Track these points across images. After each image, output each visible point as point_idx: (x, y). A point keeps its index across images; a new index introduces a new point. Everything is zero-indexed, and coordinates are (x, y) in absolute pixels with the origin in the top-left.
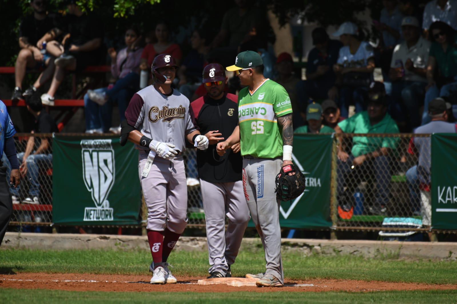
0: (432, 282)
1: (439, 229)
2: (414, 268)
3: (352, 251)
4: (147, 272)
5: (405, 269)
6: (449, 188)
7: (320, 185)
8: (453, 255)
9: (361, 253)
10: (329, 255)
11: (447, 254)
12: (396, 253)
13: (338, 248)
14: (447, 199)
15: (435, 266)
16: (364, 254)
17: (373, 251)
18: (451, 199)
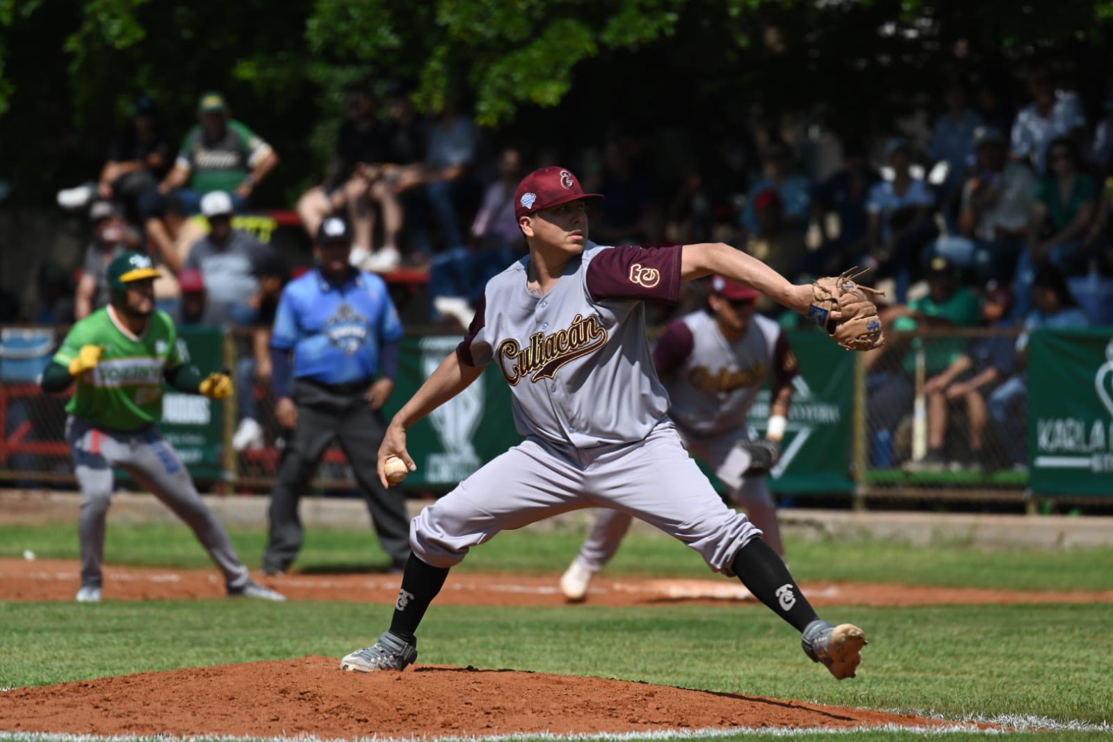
2: (995, 564)
5: (979, 563)
8: (1065, 539)
9: (907, 536)
11: (1055, 538)
16: (911, 537)
17: (926, 535)
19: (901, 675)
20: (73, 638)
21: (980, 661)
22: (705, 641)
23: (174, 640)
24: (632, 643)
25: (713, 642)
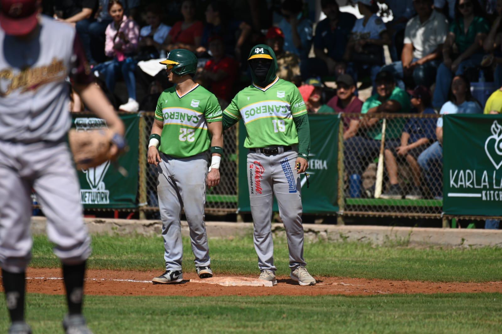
0: (439, 280)
1: (451, 215)
2: (423, 259)
3: (360, 237)
4: (138, 267)
5: (413, 259)
6: (462, 172)
7: (326, 168)
8: (465, 242)
9: (369, 239)
10: (335, 241)
11: (459, 241)
12: (406, 239)
13: (345, 234)
14: (460, 183)
15: (445, 256)
16: (372, 240)
17: (381, 238)
18: (463, 183)
22: (243, 322)
24: (199, 325)
25: (248, 323)
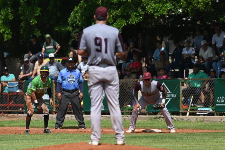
0: (215, 130)
1: (217, 111)
2: (209, 125)
3: (187, 120)
5: (206, 125)
6: (221, 97)
7: (176, 97)
9: (190, 120)
10: (179, 121)
11: (220, 120)
12: (203, 120)
13: (182, 118)
14: (220, 101)
15: (216, 124)
17: (194, 120)
19: (195, 146)
20: (28, 141)
21: (210, 143)
23: (48, 141)
